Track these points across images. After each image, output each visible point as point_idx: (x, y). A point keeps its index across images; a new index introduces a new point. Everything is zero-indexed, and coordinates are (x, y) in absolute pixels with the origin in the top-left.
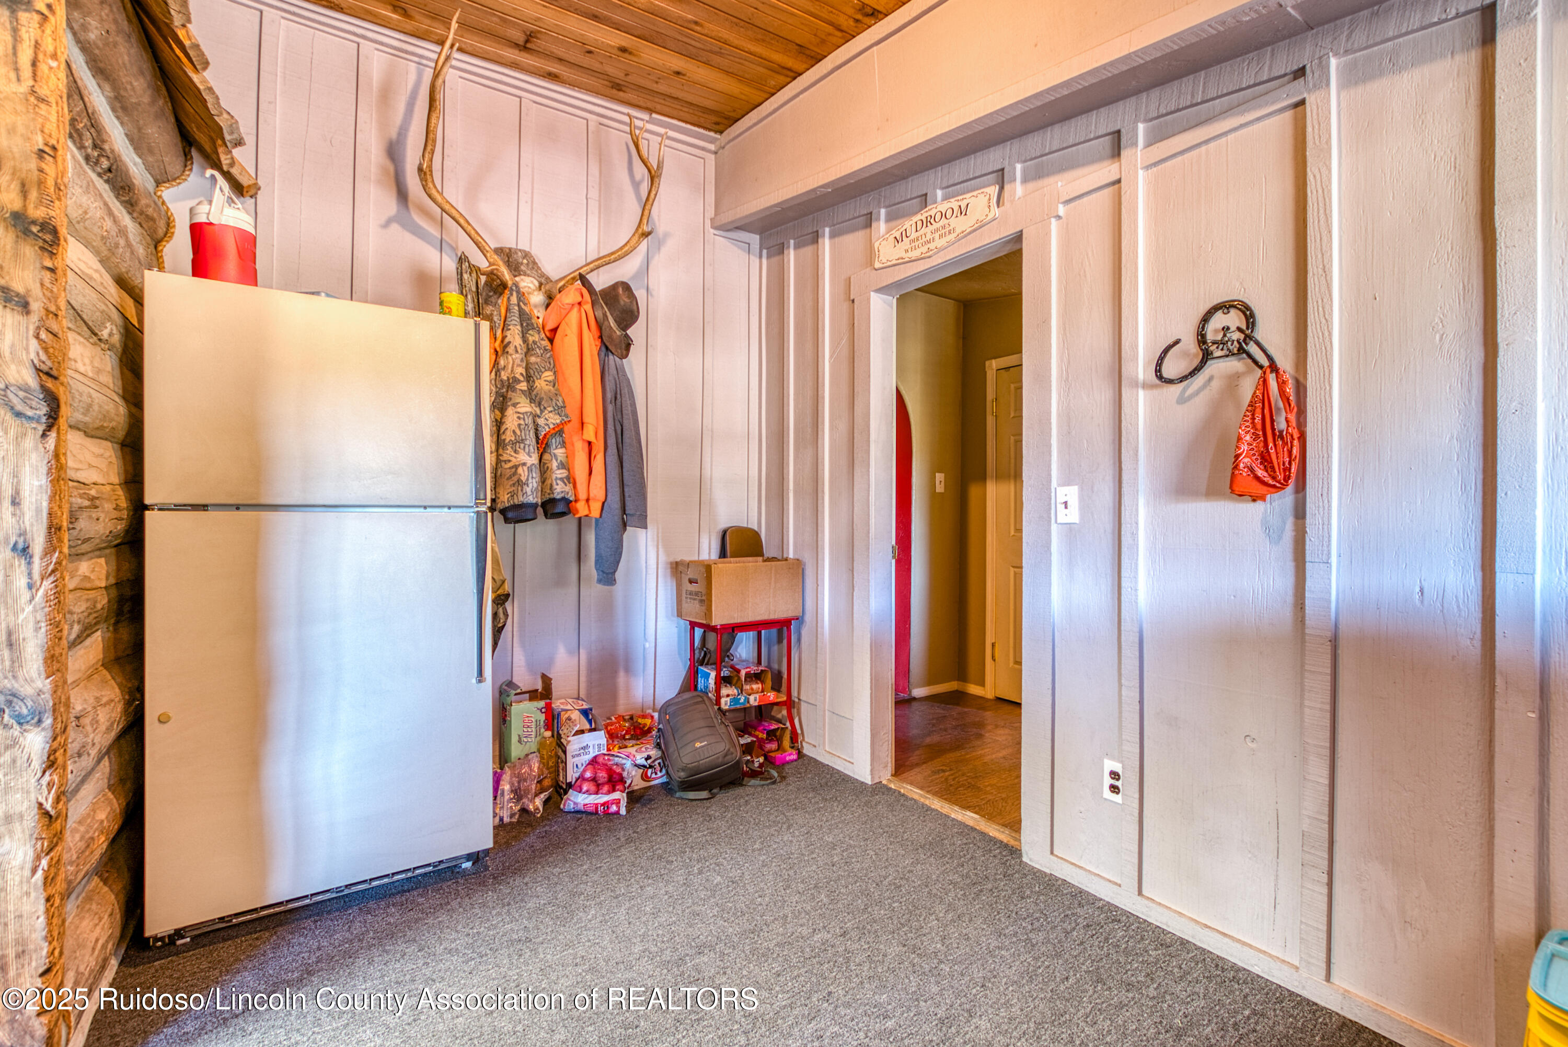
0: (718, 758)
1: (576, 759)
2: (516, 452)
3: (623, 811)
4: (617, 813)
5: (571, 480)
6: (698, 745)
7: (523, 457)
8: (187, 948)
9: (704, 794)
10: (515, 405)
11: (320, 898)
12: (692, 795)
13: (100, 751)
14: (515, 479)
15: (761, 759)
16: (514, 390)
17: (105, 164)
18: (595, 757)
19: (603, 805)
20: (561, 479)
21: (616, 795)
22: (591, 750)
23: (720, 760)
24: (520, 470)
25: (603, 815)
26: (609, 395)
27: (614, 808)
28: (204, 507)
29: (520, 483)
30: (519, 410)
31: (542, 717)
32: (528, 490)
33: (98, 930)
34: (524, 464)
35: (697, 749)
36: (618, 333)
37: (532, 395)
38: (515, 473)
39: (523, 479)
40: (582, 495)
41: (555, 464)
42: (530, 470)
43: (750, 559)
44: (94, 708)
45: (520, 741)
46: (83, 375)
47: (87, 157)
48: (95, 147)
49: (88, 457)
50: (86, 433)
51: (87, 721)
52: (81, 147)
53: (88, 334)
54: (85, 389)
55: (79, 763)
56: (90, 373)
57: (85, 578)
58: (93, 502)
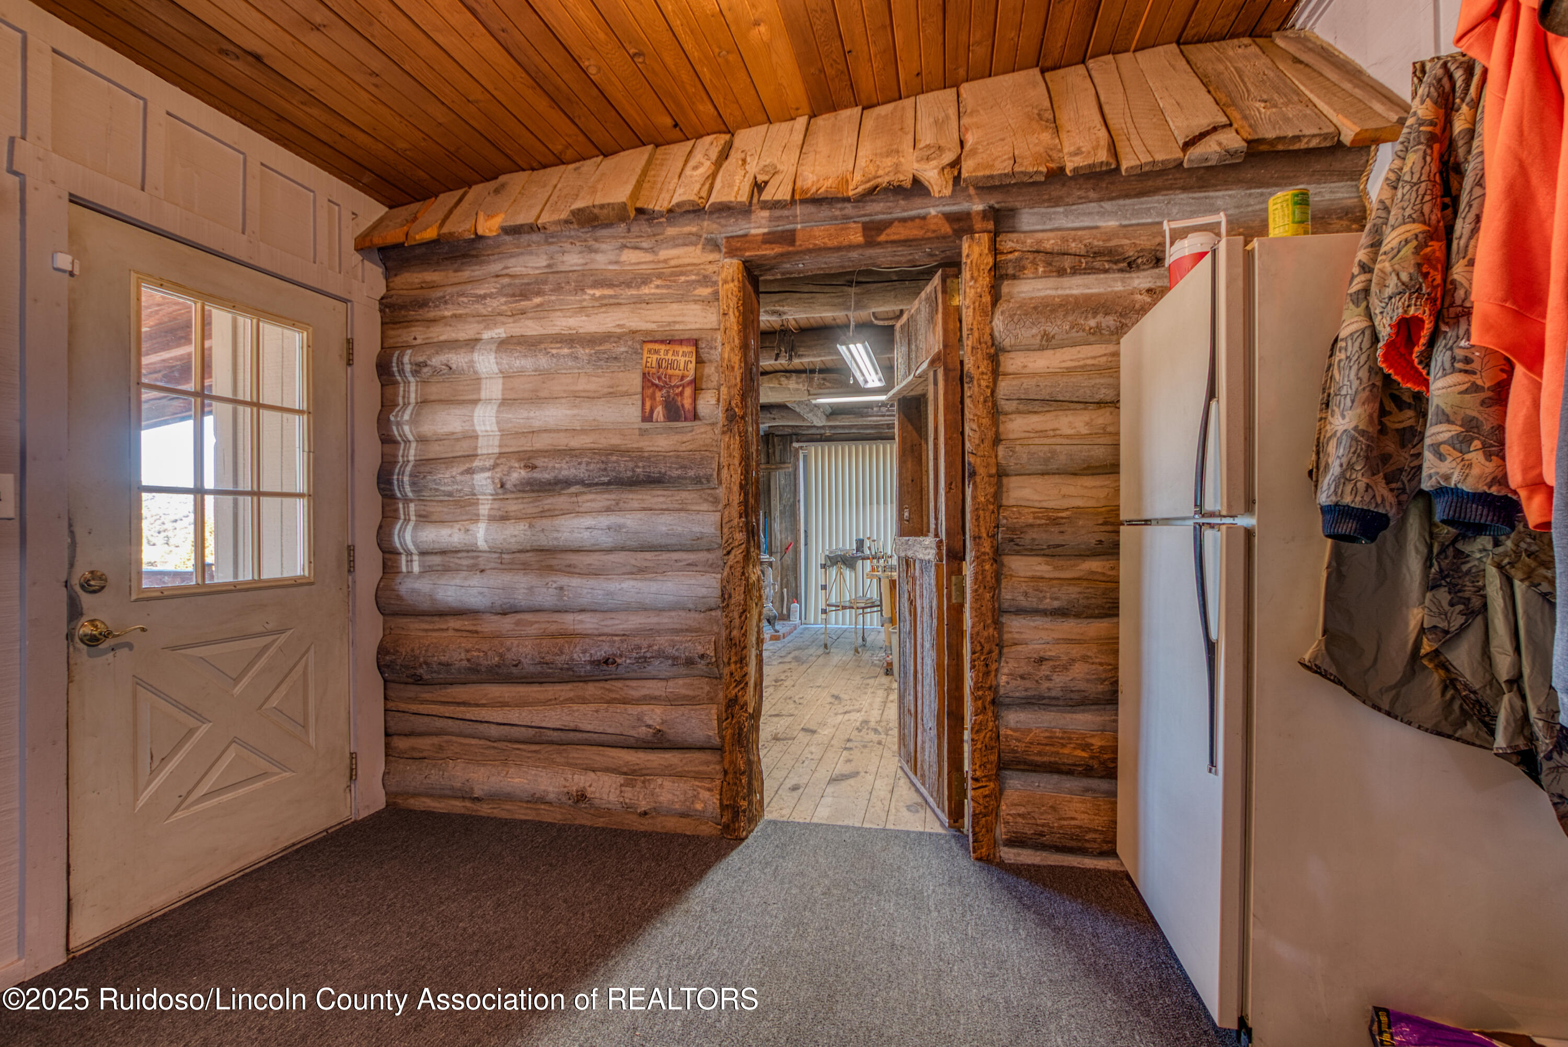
13: (1067, 689)
17: (1145, 261)
33: (1085, 816)
46: (1068, 437)
47: (1121, 270)
48: (1116, 262)
49: (1071, 490)
50: (1075, 474)
51: (1051, 663)
52: (1106, 271)
53: (1082, 406)
54: (1046, 448)
55: (1019, 682)
56: (1084, 431)
57: (1093, 572)
58: (1055, 521)
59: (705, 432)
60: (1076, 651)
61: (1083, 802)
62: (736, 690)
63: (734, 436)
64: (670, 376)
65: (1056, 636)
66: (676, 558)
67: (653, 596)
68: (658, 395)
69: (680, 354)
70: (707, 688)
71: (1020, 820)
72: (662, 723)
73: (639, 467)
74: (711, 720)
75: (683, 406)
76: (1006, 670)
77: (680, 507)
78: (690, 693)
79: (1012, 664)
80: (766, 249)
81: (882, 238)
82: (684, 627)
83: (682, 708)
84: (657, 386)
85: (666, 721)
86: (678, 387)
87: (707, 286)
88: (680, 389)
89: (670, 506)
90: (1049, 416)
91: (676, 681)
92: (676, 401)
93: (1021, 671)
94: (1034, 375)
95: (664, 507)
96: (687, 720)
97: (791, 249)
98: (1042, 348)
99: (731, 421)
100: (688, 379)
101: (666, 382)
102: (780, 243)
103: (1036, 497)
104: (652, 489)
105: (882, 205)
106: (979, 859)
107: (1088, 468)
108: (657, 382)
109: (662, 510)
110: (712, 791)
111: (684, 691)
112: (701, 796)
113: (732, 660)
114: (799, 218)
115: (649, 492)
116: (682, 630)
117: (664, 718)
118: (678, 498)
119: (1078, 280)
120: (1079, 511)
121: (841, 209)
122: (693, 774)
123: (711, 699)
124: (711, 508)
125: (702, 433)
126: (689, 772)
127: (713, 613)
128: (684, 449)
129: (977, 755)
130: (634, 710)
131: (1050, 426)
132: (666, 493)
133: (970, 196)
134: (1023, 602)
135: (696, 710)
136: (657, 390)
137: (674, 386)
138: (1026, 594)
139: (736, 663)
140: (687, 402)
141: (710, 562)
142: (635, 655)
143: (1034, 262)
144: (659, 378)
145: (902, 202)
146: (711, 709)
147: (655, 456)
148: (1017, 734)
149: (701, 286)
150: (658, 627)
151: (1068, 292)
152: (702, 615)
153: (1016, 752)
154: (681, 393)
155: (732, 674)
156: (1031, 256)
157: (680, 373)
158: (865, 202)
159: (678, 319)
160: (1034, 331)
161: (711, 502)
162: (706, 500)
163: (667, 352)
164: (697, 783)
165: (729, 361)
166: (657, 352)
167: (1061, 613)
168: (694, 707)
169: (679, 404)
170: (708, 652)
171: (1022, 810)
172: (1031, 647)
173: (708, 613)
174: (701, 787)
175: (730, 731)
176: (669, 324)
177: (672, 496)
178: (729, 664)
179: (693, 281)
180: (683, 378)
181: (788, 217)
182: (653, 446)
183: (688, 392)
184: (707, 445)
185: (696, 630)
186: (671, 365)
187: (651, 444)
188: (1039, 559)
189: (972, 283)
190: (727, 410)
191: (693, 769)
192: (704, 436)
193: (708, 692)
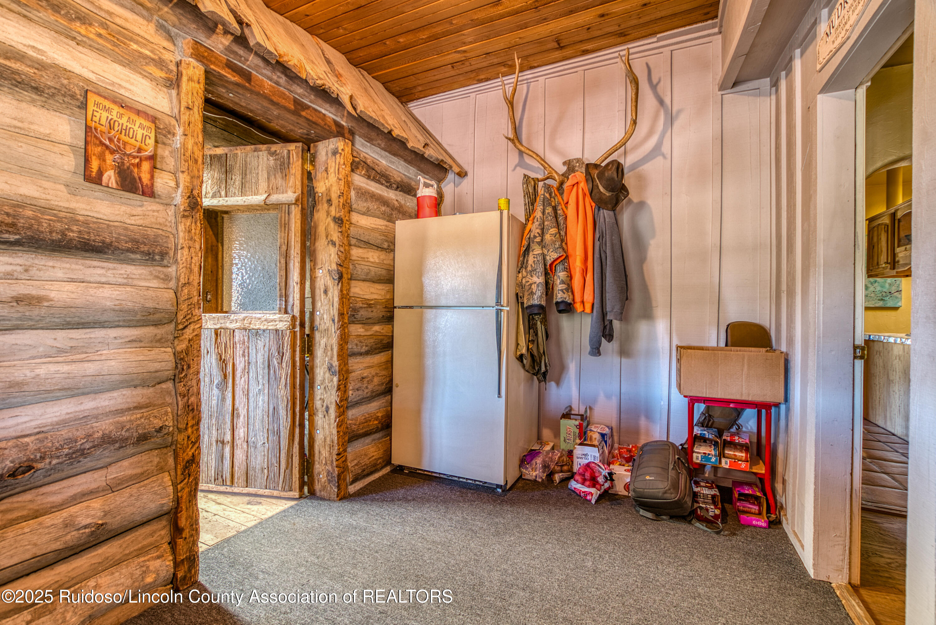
0: (659, 492)
1: (579, 460)
2: (532, 276)
3: (593, 502)
4: (590, 501)
5: (570, 288)
6: (648, 478)
7: (535, 279)
8: (406, 474)
9: (649, 515)
10: (533, 251)
11: (442, 476)
12: (642, 512)
13: (372, 392)
14: (530, 291)
15: (717, 512)
16: (533, 242)
17: (395, 186)
18: (590, 462)
19: (583, 492)
20: (562, 290)
21: (593, 490)
22: (589, 457)
23: (660, 494)
24: (533, 286)
25: (582, 498)
26: (597, 236)
27: (589, 498)
28: (411, 307)
29: (532, 293)
30: (535, 253)
31: (577, 431)
32: (535, 297)
33: (376, 453)
34: (535, 283)
35: (646, 480)
36: (608, 194)
37: (542, 244)
38: (530, 288)
39: (534, 291)
40: (578, 298)
41: (558, 281)
42: (538, 286)
43: (753, 349)
44: (373, 376)
45: (565, 441)
46: (372, 262)
47: (387, 187)
48: (387, 182)
49: (373, 290)
50: (373, 282)
51: (366, 380)
52: (382, 184)
53: (376, 248)
54: (367, 267)
55: (357, 392)
56: (377, 261)
57: (377, 331)
58: (370, 306)
59: (158, 211)
60: (373, 371)
61: (373, 447)
62: (193, 450)
63: (196, 223)
64: (125, 143)
65: (365, 365)
66: (115, 335)
67: (89, 379)
68: (109, 158)
69: (137, 124)
70: (156, 460)
71: (356, 467)
72: (105, 515)
73: (72, 231)
74: (165, 488)
75: (140, 178)
76: (351, 388)
77: (125, 281)
78: (138, 471)
79: (353, 384)
80: (229, 73)
81: (303, 113)
82: (131, 406)
83: (128, 490)
84: (107, 147)
85: (109, 511)
86: (134, 157)
87: (162, 70)
88: (137, 160)
89: (112, 280)
90: (365, 250)
91: (119, 464)
92: (132, 172)
93: (357, 387)
94: (361, 227)
95: (103, 280)
96: (137, 500)
97: (247, 84)
98: (364, 214)
99: (193, 209)
100: (146, 153)
101: (119, 147)
102: (240, 75)
103: (361, 293)
104: (85, 258)
105: (302, 90)
106: (340, 500)
107: (380, 280)
108: (107, 143)
109: (99, 283)
110: (163, 556)
111: (130, 472)
112: (151, 568)
113: (190, 425)
114: (248, 63)
115: (81, 261)
116: (129, 409)
117: (107, 508)
118: (123, 272)
119: (373, 183)
120: (376, 301)
121: (279, 77)
122: (135, 553)
123: (162, 468)
124: (162, 286)
125: (154, 211)
126: (129, 554)
127: (164, 386)
128: (133, 222)
129: (340, 440)
130: (58, 518)
131: (365, 256)
132: (105, 264)
133: (343, 115)
134: (356, 350)
135: (145, 486)
136: (107, 152)
137: (129, 155)
138: (357, 345)
139: (192, 426)
140: (145, 178)
141: (159, 337)
142: (66, 451)
143: (363, 167)
144: (110, 140)
145: (312, 97)
146: (163, 478)
147: (94, 223)
148: (353, 422)
149: (155, 66)
150: (95, 412)
151: (370, 188)
152: (151, 390)
153: (354, 431)
154: (139, 165)
155: (188, 437)
156: (362, 164)
157: (138, 144)
158: (294, 82)
159: (124, 84)
160: (365, 204)
161: (163, 279)
162: (157, 277)
163: (121, 116)
164: (142, 559)
165: (193, 153)
166: (108, 110)
167: (367, 353)
168: (142, 484)
169: (136, 175)
170: (167, 423)
171: (356, 462)
172: (357, 373)
173: (157, 386)
174: (148, 560)
175: (187, 490)
176: (113, 84)
177: (114, 269)
178: (186, 429)
179: (146, 57)
180: (140, 150)
181: (241, 57)
182: (90, 210)
183: (146, 166)
184: (161, 224)
185: (146, 406)
186: (126, 131)
187: (88, 207)
188: (360, 326)
189: (344, 167)
190: (189, 197)
191: (136, 548)
192: (156, 214)
193: (159, 463)
